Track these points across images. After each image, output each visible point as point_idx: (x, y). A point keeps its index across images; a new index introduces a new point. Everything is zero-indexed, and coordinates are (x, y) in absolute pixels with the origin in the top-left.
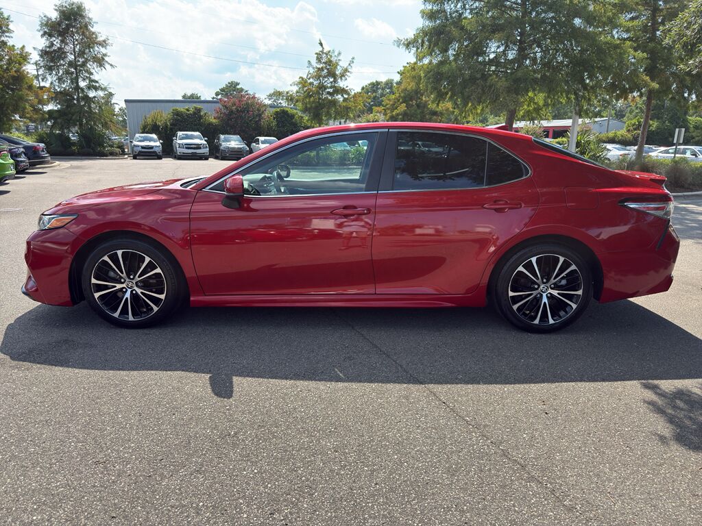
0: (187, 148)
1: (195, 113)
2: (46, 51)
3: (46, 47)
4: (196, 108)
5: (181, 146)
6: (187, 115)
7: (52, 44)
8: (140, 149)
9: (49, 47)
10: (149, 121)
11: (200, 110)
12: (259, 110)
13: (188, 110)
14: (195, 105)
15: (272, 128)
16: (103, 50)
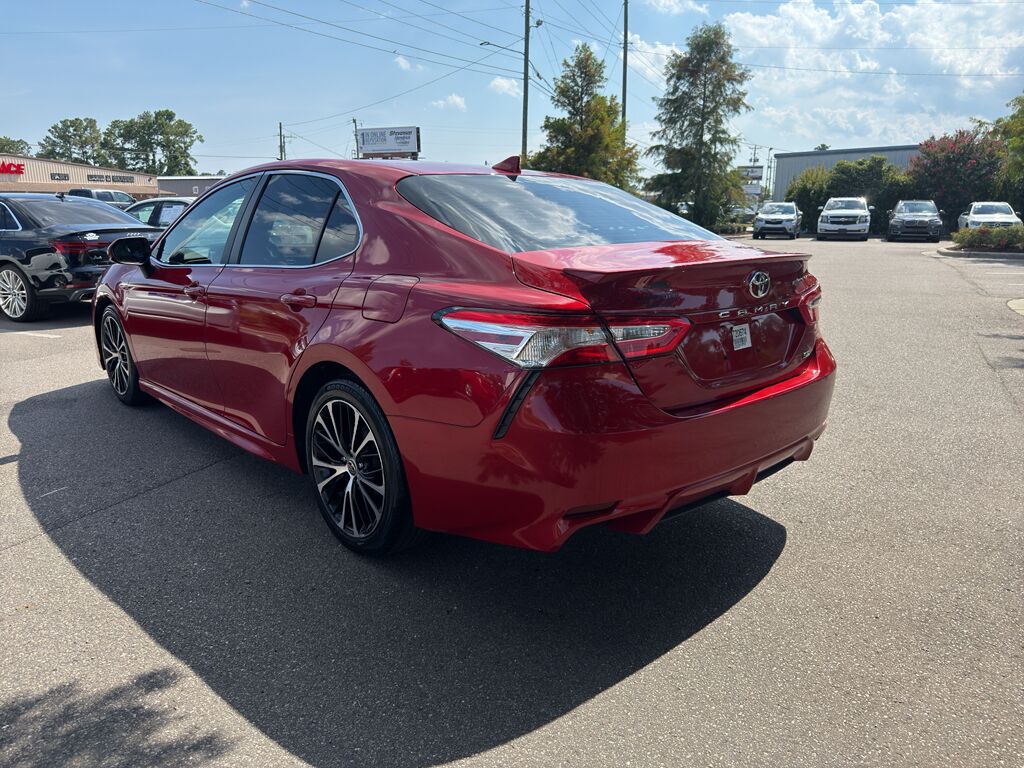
0: (832, 223)
1: (871, 168)
2: (669, 100)
3: (669, 93)
4: (874, 160)
5: (827, 220)
6: (858, 171)
7: (676, 89)
8: (763, 224)
9: (673, 93)
10: (798, 183)
11: (880, 163)
12: (991, 155)
13: (861, 164)
14: (874, 155)
15: (1012, 185)
16: (741, 88)
